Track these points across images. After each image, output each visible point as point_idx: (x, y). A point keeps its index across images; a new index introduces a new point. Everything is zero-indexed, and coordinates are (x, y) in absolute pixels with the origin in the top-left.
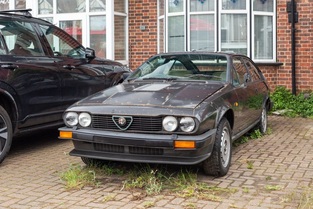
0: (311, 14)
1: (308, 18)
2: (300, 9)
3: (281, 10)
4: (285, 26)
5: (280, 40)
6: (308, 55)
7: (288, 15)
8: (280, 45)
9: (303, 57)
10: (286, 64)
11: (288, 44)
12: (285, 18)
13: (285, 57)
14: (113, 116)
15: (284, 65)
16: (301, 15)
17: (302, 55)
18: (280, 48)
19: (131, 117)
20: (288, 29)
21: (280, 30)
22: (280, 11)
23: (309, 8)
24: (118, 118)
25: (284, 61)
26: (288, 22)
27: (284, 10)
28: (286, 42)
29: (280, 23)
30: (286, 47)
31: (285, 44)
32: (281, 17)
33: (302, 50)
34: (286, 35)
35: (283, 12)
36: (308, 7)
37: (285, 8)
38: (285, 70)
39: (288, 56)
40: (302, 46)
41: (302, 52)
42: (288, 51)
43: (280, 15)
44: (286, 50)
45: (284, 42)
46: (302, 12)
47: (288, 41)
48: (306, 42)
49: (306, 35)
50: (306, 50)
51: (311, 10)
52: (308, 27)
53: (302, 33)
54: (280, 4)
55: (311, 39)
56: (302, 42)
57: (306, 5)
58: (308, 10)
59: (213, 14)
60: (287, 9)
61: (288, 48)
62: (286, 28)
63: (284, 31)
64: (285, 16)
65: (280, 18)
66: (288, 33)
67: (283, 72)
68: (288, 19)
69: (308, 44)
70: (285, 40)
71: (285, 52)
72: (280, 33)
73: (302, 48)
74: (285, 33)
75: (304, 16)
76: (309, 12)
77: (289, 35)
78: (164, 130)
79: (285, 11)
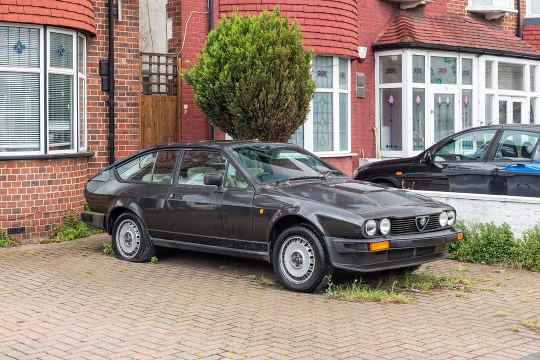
0: (129, 80)
1: (126, 85)
2: (117, 72)
3: (92, 71)
4: (97, 96)
5: (90, 118)
6: (126, 140)
7: (100, 79)
8: (90, 124)
9: (120, 143)
10: (99, 154)
11: (102, 123)
12: (97, 84)
13: (98, 143)
14: (417, 217)
15: (96, 156)
16: (117, 81)
17: (119, 140)
18: (90, 129)
19: (429, 216)
20: (101, 101)
21: (90, 101)
22: (90, 73)
23: (128, 72)
24: (421, 218)
25: (96, 150)
26: (101, 90)
27: (96, 71)
28: (98, 121)
29: (90, 90)
30: (98, 128)
31: (97, 124)
32: (92, 83)
33: (119, 132)
34: (98, 110)
35: (95, 75)
36: (125, 69)
37: (98, 68)
38: (97, 162)
39: (101, 141)
40: (118, 126)
41: (119, 135)
42: (101, 134)
43: (90, 79)
44: (98, 132)
45: (96, 121)
46: (118, 77)
47: (101, 118)
48: (124, 121)
49: (123, 110)
50: (124, 133)
51: (129, 75)
52: (126, 99)
53: (119, 107)
54: (90, 62)
55: (129, 117)
56: (118, 121)
57: (123, 67)
58: (126, 74)
59: (39, 74)
60: (100, 69)
61: (101, 129)
62: (98, 98)
63: (95, 104)
64: (97, 81)
65: (90, 84)
66: (101, 107)
67: (94, 165)
68: (101, 85)
69: (126, 124)
70: (97, 118)
71: (97, 135)
72: (90, 107)
73: (119, 129)
74: (97, 107)
75: (121, 83)
76: (126, 78)
77: (102, 110)
78: (440, 226)
79: (98, 73)
